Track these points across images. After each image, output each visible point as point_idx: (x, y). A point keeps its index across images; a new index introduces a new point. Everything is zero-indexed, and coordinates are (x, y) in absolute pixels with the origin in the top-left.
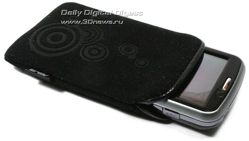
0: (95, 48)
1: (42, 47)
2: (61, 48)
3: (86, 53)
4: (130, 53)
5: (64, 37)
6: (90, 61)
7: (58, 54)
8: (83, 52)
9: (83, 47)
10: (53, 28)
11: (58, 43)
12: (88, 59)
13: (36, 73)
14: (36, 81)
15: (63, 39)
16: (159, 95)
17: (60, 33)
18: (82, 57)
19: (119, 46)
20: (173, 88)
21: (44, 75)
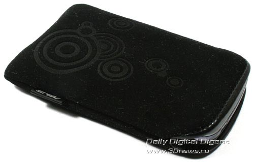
0: (115, 65)
1: (51, 61)
2: (74, 63)
3: (105, 70)
4: (159, 70)
5: (77, 49)
6: (111, 80)
7: (71, 71)
8: (101, 68)
9: (102, 63)
10: (63, 36)
11: (70, 56)
12: (108, 77)
13: (45, 94)
14: (44, 104)
15: (75, 51)
16: (199, 130)
17: (72, 44)
18: (101, 74)
19: (145, 62)
20: (216, 121)
21: (55, 97)
